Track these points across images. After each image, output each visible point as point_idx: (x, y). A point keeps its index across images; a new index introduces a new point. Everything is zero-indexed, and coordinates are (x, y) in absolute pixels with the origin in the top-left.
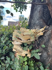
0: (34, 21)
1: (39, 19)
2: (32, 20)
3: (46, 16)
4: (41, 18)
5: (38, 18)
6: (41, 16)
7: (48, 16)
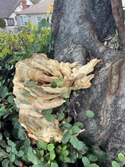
0: (67, 27)
1: (80, 21)
2: (62, 22)
3: (99, 10)
4: (86, 17)
5: (77, 16)
6: (86, 11)
7: (104, 8)
